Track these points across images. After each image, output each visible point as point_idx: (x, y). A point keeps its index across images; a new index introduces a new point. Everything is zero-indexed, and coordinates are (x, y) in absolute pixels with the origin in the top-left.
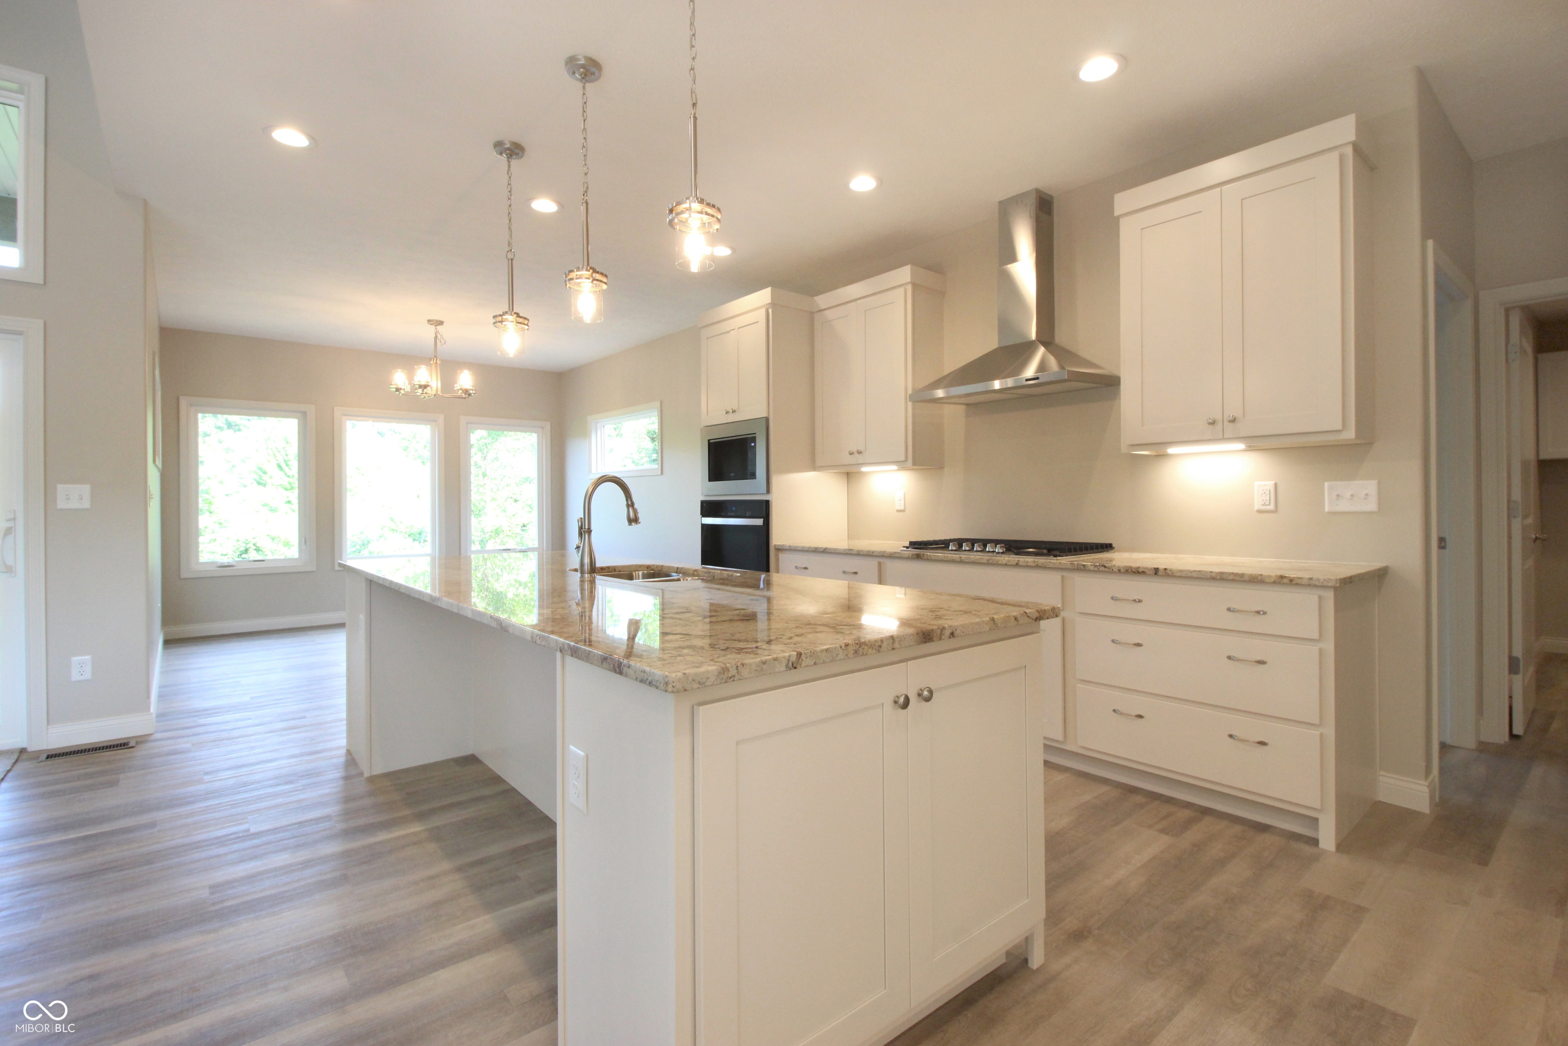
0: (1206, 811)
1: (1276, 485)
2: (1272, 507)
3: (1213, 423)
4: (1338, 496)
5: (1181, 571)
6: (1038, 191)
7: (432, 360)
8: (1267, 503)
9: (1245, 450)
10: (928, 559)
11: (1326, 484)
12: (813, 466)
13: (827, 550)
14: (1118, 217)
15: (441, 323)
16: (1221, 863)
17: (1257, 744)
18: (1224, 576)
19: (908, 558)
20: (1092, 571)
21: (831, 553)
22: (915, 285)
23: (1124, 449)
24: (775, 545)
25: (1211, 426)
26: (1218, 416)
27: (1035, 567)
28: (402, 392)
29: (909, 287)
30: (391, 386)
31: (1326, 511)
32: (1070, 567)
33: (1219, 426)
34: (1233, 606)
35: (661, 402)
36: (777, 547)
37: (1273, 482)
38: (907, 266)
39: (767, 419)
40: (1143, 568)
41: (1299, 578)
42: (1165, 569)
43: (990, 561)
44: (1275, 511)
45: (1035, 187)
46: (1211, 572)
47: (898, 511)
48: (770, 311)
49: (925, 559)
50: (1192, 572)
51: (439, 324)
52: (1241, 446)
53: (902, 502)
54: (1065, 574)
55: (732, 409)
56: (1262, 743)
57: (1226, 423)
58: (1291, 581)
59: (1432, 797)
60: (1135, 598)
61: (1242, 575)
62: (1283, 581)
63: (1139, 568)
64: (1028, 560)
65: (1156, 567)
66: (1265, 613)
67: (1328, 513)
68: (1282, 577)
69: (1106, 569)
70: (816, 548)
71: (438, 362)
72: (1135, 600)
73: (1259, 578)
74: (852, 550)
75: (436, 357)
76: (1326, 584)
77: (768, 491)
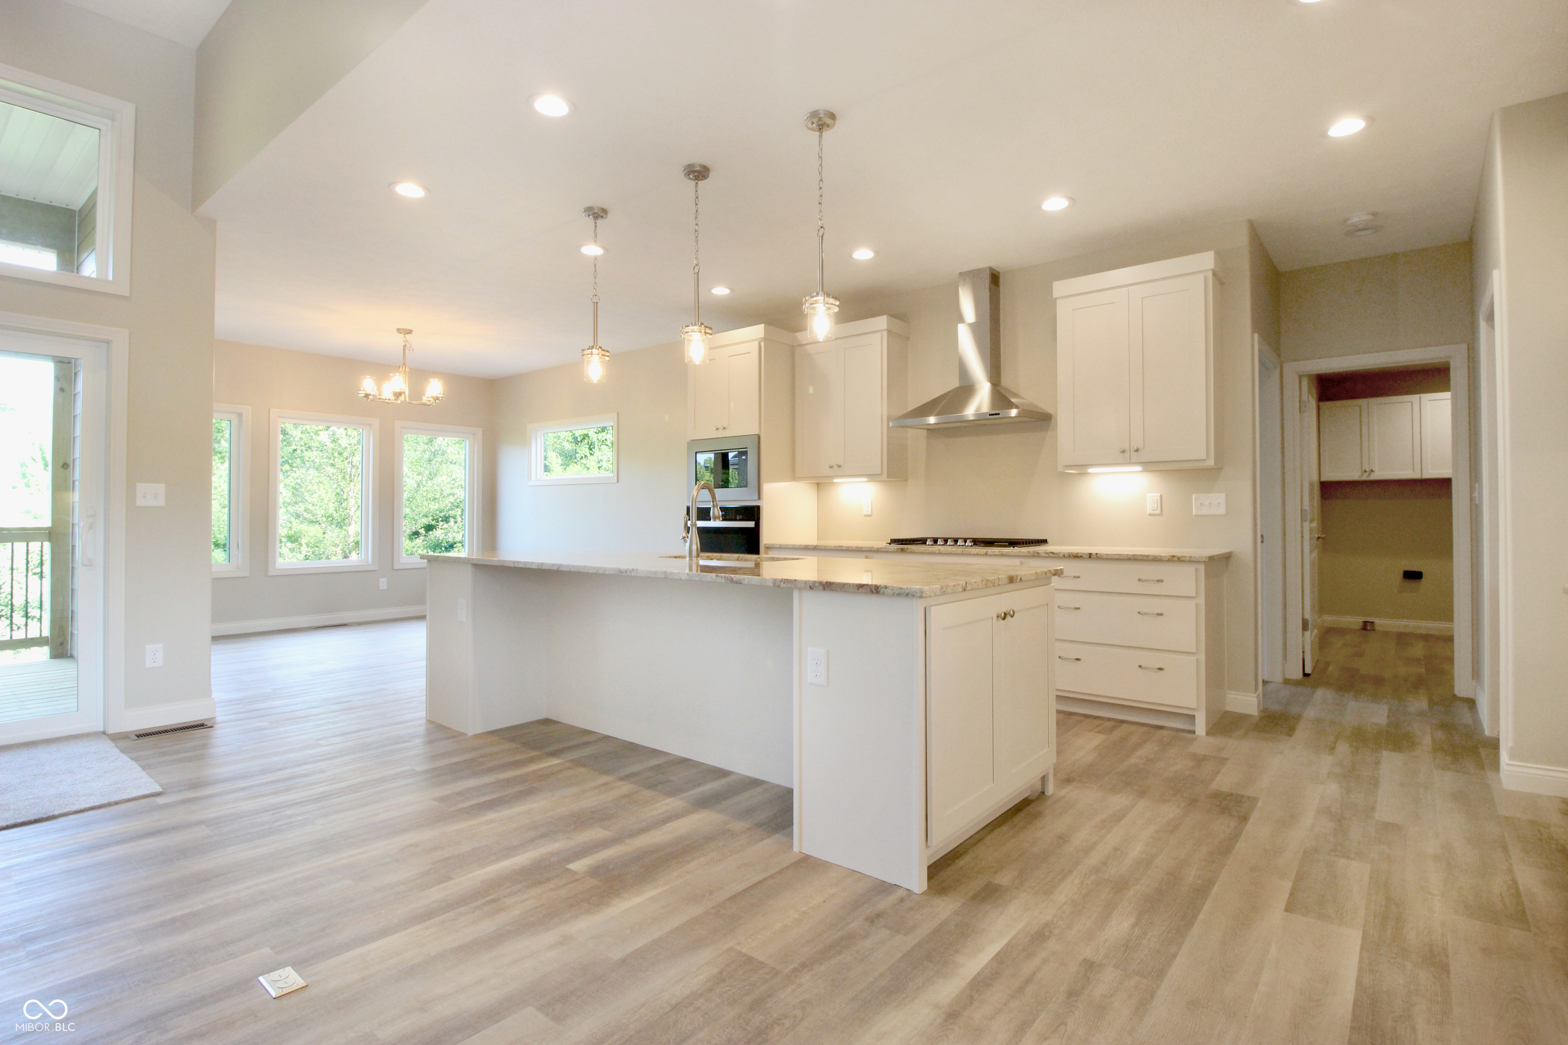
0: (1123, 722)
1: (1161, 496)
2: (1158, 512)
3: (1123, 452)
4: (1201, 504)
5: (1107, 555)
6: (991, 269)
7: (401, 367)
8: (1156, 509)
9: (1141, 471)
10: (911, 552)
11: (1194, 495)
12: (794, 476)
13: (817, 547)
14: (1056, 299)
15: (410, 332)
16: (1139, 745)
17: (1158, 670)
18: (1136, 557)
19: (894, 552)
20: (1044, 557)
21: (822, 550)
22: (890, 332)
23: (1060, 469)
24: (765, 544)
25: (1122, 454)
26: (1127, 447)
27: (1000, 555)
28: (371, 397)
29: (885, 333)
30: (360, 392)
31: (1194, 514)
32: (1028, 555)
33: (1127, 455)
34: (1141, 577)
35: (618, 414)
36: (767, 546)
37: (1159, 494)
38: (883, 316)
39: (759, 437)
40: (1081, 553)
41: (1184, 557)
42: (1097, 554)
43: (964, 552)
44: (1161, 514)
45: (989, 265)
46: (1128, 555)
47: (866, 516)
48: (762, 344)
49: (909, 552)
50: (1115, 555)
51: (408, 333)
52: (1139, 468)
53: (870, 508)
54: (1023, 560)
55: (723, 426)
56: (1160, 669)
57: (1132, 451)
58: (1179, 559)
59: (1259, 706)
60: (1075, 575)
61: (1148, 556)
62: (1175, 560)
63: (1078, 553)
64: (995, 550)
65: (1090, 552)
66: (1162, 581)
67: (1196, 515)
68: (1173, 556)
69: (1054, 555)
70: (807, 546)
71: (407, 369)
72: (1075, 577)
73: (1159, 557)
74: (842, 546)
75: (404, 364)
76: (1200, 560)
77: (759, 498)
